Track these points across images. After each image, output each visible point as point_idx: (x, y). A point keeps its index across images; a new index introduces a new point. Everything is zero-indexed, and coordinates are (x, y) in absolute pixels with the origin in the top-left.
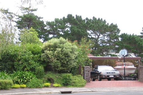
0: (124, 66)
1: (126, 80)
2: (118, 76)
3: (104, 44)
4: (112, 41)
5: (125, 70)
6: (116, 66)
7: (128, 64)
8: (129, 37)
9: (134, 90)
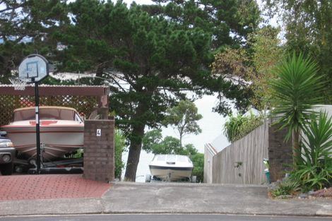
0: (36, 121)
1: (44, 172)
2: (6, 159)
3: (13, 38)
4: (43, 25)
5: (41, 134)
6: (13, 121)
7: (60, 111)
8: (104, 11)
9: (50, 210)
